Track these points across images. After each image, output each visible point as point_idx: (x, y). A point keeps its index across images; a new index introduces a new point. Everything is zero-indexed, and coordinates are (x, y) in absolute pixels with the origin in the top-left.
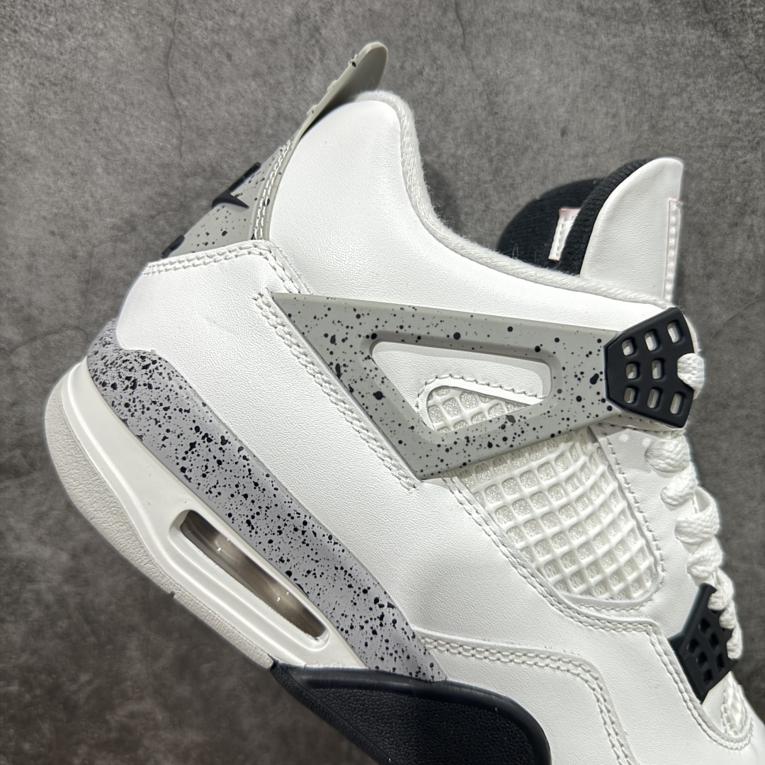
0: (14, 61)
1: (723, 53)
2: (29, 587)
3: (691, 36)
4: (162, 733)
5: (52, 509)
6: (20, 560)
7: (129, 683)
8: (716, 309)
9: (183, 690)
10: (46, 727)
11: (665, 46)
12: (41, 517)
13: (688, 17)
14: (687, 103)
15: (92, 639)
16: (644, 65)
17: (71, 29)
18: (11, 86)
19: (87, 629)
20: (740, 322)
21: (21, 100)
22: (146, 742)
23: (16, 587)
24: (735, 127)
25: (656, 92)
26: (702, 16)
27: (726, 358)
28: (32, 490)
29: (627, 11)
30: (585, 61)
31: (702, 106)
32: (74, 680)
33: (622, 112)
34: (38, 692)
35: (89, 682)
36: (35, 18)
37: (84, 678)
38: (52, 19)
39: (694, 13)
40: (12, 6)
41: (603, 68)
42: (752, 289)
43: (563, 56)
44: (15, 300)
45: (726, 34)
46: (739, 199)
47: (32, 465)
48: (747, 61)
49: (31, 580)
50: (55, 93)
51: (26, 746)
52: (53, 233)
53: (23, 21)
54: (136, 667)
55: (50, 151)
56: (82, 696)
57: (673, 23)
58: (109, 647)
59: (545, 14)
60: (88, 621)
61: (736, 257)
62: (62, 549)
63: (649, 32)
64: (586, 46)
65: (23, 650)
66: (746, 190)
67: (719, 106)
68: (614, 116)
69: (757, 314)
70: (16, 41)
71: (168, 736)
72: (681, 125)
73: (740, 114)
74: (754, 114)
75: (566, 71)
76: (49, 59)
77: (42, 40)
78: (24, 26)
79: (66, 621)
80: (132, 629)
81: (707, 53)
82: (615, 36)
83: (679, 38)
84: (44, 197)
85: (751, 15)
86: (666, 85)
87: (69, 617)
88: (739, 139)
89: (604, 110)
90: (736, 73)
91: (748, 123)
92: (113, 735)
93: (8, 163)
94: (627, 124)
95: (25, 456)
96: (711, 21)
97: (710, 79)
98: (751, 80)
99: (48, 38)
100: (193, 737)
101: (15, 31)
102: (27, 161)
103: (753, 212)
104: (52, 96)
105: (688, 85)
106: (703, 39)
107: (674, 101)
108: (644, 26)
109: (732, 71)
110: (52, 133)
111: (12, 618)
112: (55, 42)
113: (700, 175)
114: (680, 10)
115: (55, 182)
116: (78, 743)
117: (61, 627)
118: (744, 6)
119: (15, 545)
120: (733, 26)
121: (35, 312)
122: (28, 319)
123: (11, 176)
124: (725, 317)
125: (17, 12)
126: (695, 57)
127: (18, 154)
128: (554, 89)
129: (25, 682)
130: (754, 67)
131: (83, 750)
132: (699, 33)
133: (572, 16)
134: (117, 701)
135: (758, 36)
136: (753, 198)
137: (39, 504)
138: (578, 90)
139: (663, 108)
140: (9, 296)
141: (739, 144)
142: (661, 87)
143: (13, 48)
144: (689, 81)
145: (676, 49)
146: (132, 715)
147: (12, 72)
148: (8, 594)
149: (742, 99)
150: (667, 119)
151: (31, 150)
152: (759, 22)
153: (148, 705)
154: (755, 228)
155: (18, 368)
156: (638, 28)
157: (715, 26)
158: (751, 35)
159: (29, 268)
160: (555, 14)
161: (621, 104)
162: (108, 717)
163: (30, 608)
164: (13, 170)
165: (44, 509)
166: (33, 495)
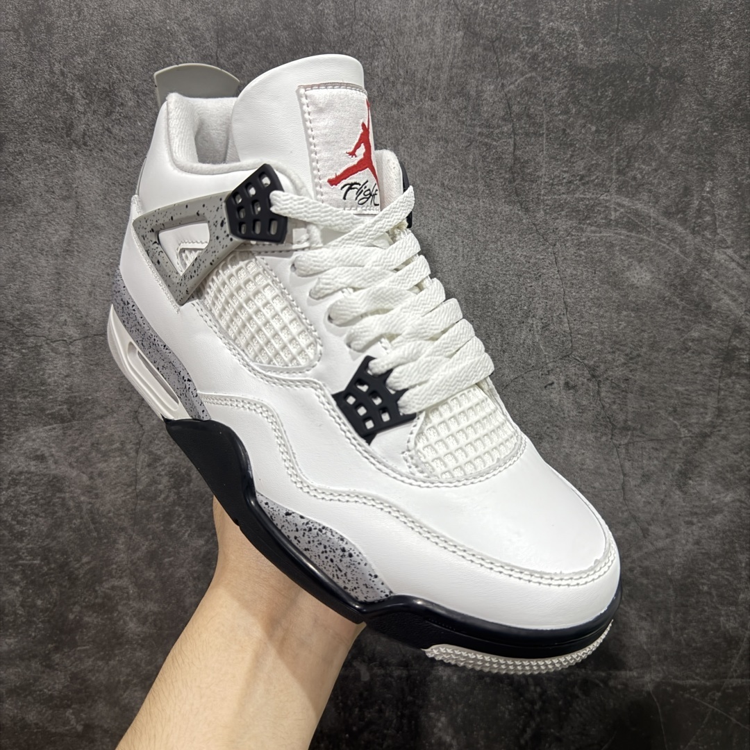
0: (98, 167)
1: (524, 221)
2: (58, 495)
3: (507, 209)
4: (131, 602)
5: (81, 446)
6: (55, 477)
7: (114, 566)
8: (507, 371)
9: (150, 574)
10: (54, 590)
11: (490, 213)
12: (73, 449)
13: (506, 197)
14: (500, 248)
15: (95, 534)
16: (477, 223)
17: (136, 154)
18: (94, 182)
19: (92, 527)
20: (521, 381)
21: (99, 191)
22: (120, 608)
23: (49, 495)
24: (527, 265)
25: (482, 239)
26: (514, 198)
27: (511, 401)
28: (70, 432)
29: (470, 190)
30: (442, 216)
31: (508, 251)
32: (78, 560)
33: (461, 249)
34: (53, 566)
35: (88, 563)
36: (115, 144)
37: (85, 560)
38: (125, 146)
39: (509, 196)
40: (102, 135)
41: (452, 221)
42: (530, 361)
43: (429, 211)
44: (78, 311)
45: (527, 210)
46: (525, 308)
47: (73, 416)
48: (538, 227)
49: (60, 491)
50: (121, 190)
51: (39, 602)
52: (108, 274)
53: (108, 145)
54: (121, 556)
55: (113, 224)
56: (82, 572)
57: (497, 200)
58: (105, 541)
59: (422, 186)
60: (94, 521)
61: (522, 342)
62: (83, 473)
63: (482, 204)
64: (443, 208)
65: (47, 537)
66: (530, 303)
67: (518, 252)
68: (456, 250)
69: (532, 377)
70: (101, 156)
71: (135, 604)
72: (495, 260)
73: (531, 258)
74: (539, 259)
75: (430, 221)
76: (120, 170)
77: (117, 158)
78: (108, 148)
79: (79, 521)
80: (123, 529)
81: (515, 220)
82: (461, 203)
83: (499, 210)
84: (106, 253)
85: (543, 201)
86: (488, 236)
87: (82, 518)
88: (529, 273)
89: (450, 246)
90: (531, 234)
91: (535, 264)
92: (99, 600)
93: (86, 228)
94: (463, 256)
95: (69, 410)
96: (519, 202)
97: (515, 235)
98: (539, 238)
99: (121, 157)
100: (152, 607)
101: (101, 150)
102: (98, 228)
103: (534, 316)
104: (119, 192)
105: (501, 237)
106: (513, 212)
107: (492, 246)
108: (479, 200)
109: (529, 232)
110: (116, 213)
111: (43, 515)
112: (125, 160)
113: (504, 291)
114: (501, 193)
115: (114, 243)
116: (74, 604)
117: (75, 524)
118: (540, 195)
119: (53, 467)
120: (532, 206)
121: (90, 321)
122: (85, 325)
123: (86, 236)
124: (512, 377)
125: (104, 140)
126: (507, 222)
127: (93, 223)
128: (422, 231)
129: (45, 558)
130: (542, 231)
131: (77, 608)
132: (511, 207)
133: (437, 189)
134: (104, 578)
135: (546, 213)
136: (534, 308)
137: (73, 441)
138: (436, 232)
139: (486, 249)
140: (74, 309)
141: (528, 275)
142: (485, 237)
143: (99, 160)
144: (503, 235)
145: (496, 215)
146: (113, 588)
147: (96, 174)
148: (42, 498)
149: (533, 249)
150: (487, 256)
151: (101, 222)
152: (547, 205)
153: (125, 582)
154: (534, 326)
155: (73, 354)
156: (476, 200)
157: (521, 205)
158: (542, 212)
159: (90, 293)
160: (428, 186)
161: (461, 244)
162: (97, 588)
163: (56, 509)
164: (88, 232)
165: (76, 445)
166: (70, 435)
